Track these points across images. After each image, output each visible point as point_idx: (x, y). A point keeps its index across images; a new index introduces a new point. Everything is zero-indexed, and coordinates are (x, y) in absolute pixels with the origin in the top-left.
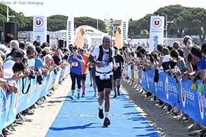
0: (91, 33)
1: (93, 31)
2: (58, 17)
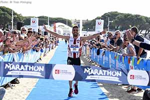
1: (64, 26)
2: (43, 17)
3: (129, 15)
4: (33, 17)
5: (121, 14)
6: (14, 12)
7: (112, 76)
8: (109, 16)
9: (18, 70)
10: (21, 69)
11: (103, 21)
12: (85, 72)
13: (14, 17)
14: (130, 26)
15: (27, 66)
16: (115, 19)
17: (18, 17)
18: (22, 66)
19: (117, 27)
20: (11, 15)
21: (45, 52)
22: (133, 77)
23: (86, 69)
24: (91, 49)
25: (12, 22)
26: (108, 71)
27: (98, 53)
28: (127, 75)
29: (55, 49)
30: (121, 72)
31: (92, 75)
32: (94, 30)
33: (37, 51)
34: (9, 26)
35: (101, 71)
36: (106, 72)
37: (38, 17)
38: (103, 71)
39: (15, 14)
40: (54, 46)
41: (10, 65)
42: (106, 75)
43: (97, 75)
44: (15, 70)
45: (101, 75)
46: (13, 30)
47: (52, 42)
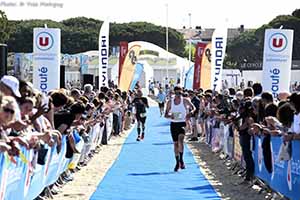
0: (153, 57)
1: (157, 54)
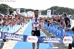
1: (32, 13)
2: (22, 9)
3: (63, 8)
4: (18, 9)
5: (59, 7)
6: (9, 6)
7: (56, 40)
8: (53, 8)
9: (11, 37)
10: (12, 36)
11: (51, 10)
12: (43, 39)
13: (9, 9)
14: (64, 13)
15: (15, 35)
16: (56, 9)
17: (11, 9)
18: (13, 35)
19: (58, 13)
20: (7, 8)
21: (23, 25)
22: (65, 40)
23: (43, 38)
24: (45, 23)
25: (8, 11)
26: (54, 38)
27: (48, 25)
28: (63, 39)
29: (28, 24)
30: (60, 38)
31: (47, 40)
32: (46, 15)
33: (19, 25)
34: (7, 13)
35: (50, 38)
36: (53, 39)
37: (20, 9)
38: (52, 38)
39: (9, 7)
40: (28, 22)
41: (7, 34)
42: (53, 40)
43: (49, 40)
44: (9, 37)
45: (51, 40)
46: (8, 15)
47: (26, 20)
